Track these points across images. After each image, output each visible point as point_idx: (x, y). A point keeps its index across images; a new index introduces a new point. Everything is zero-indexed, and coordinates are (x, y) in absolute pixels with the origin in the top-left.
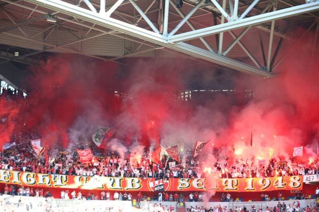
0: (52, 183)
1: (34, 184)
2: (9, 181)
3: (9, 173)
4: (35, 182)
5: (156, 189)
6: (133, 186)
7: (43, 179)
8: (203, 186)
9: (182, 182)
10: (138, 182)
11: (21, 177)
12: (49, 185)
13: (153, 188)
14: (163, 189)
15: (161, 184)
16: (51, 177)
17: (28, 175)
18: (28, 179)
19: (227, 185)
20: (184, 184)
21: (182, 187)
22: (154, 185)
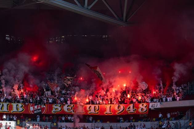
5: (35, 112)
6: (17, 110)
8: (72, 111)
9: (56, 107)
10: (21, 107)
13: (33, 111)
14: (41, 112)
15: (39, 108)
19: (90, 110)
20: (57, 108)
21: (55, 111)
22: (34, 109)
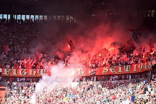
0: (38, 74)
1: (26, 75)
2: (10, 75)
3: (10, 70)
4: (27, 74)
5: (91, 74)
6: (81, 74)
7: (32, 72)
8: (115, 71)
10: (83, 71)
11: (18, 72)
12: (36, 75)
13: (90, 74)
14: (95, 74)
15: (94, 71)
16: (37, 71)
17: (22, 71)
18: (23, 73)
20: (106, 70)
21: (104, 72)
22: (91, 72)
